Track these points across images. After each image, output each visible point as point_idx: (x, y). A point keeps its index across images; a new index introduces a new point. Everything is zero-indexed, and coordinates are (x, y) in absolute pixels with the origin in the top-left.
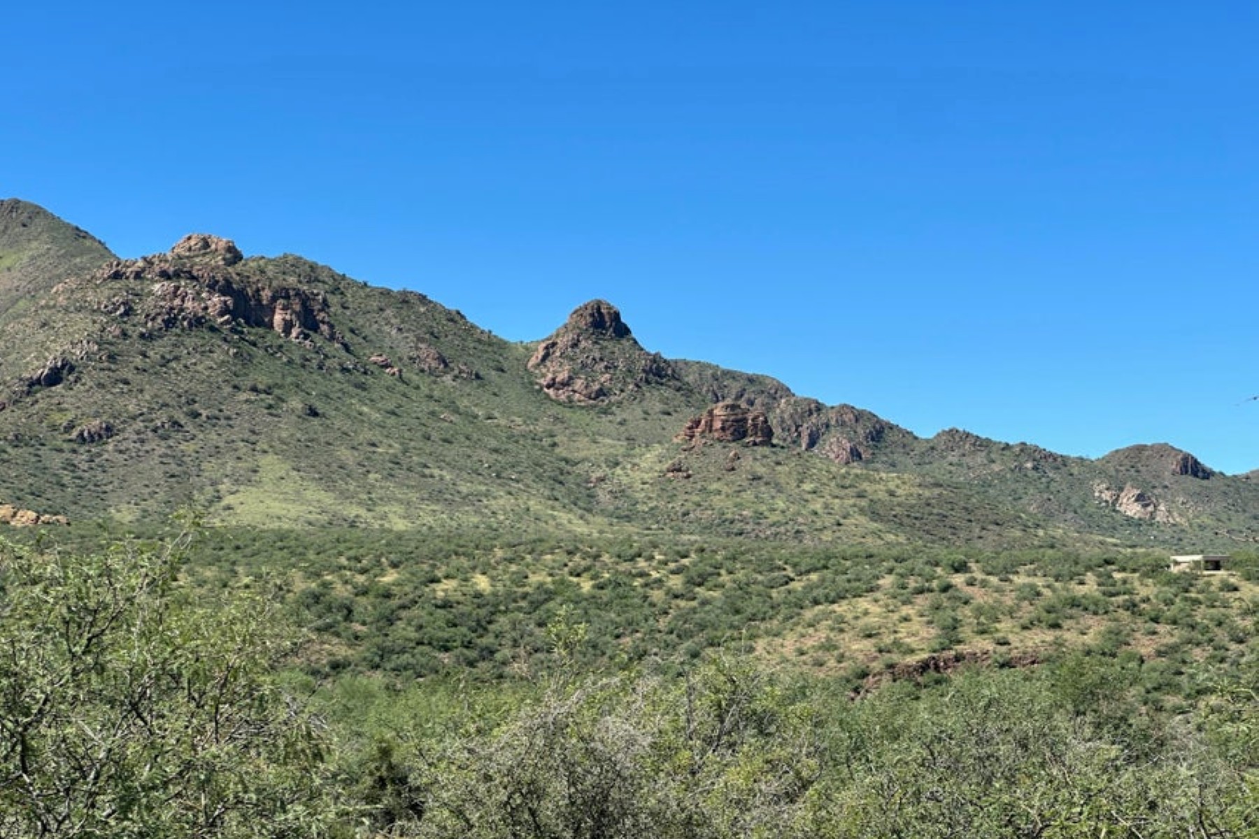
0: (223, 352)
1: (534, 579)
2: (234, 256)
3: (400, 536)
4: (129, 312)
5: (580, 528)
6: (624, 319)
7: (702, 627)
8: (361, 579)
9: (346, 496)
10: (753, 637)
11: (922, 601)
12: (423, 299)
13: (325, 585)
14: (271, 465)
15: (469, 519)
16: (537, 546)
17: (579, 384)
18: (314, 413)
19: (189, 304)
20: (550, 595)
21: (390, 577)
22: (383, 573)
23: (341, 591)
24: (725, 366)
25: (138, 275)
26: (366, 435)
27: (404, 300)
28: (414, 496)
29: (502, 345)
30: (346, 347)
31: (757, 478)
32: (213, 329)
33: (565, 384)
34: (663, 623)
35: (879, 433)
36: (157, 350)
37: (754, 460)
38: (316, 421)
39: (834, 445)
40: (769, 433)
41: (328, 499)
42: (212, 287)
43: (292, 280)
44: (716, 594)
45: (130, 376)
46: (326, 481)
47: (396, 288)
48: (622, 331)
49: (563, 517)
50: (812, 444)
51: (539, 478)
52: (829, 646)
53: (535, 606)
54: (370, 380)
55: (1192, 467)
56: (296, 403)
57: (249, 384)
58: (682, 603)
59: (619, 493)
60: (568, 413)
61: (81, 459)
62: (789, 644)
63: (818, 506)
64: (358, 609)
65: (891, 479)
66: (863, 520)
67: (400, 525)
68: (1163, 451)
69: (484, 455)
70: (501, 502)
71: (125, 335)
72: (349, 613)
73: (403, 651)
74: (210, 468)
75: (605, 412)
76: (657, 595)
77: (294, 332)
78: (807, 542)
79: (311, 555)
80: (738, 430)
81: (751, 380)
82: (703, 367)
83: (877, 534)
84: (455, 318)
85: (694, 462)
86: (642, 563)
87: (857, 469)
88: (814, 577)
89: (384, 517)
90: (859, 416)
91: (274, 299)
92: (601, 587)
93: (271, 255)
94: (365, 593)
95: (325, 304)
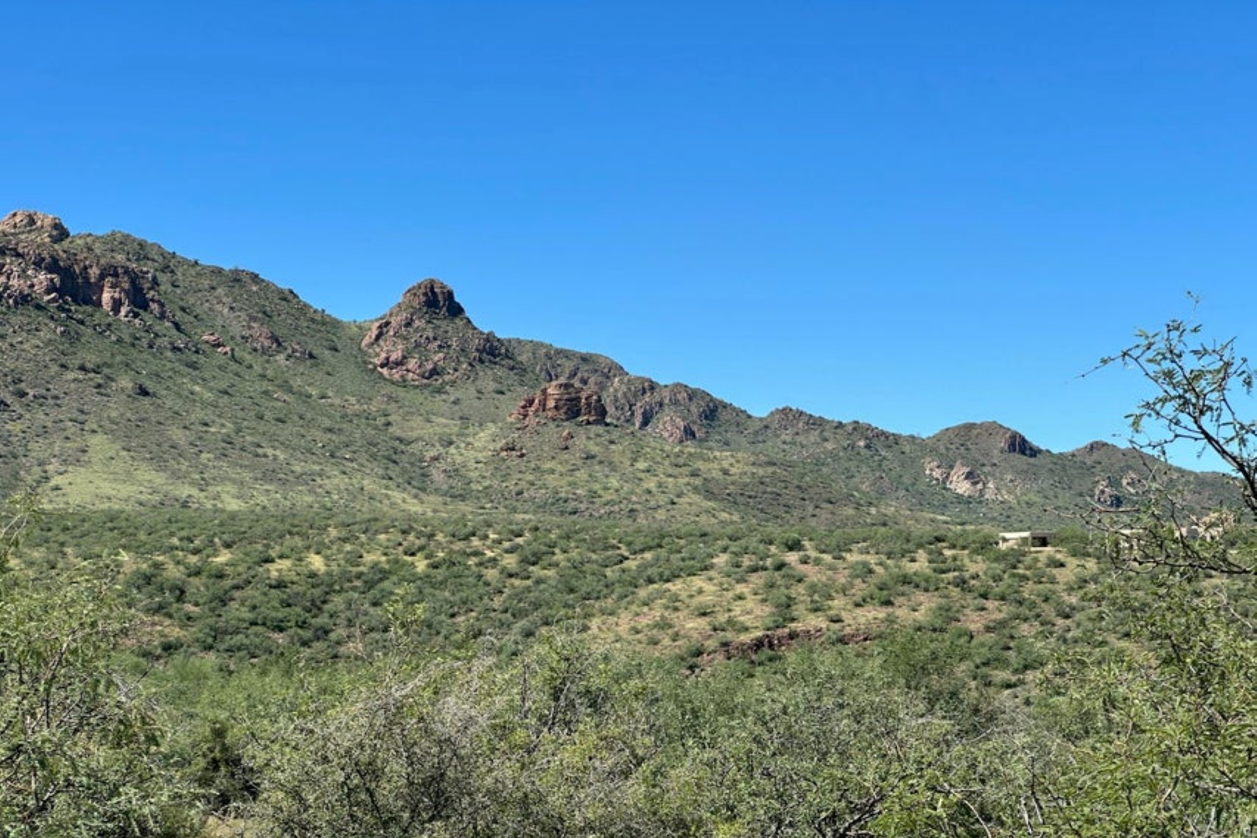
0: (50, 331)
1: (369, 558)
2: (61, 233)
3: (233, 516)
5: (414, 507)
6: (457, 299)
7: (537, 606)
8: (193, 559)
9: (177, 476)
10: (588, 616)
11: (757, 579)
12: (255, 278)
13: (157, 566)
14: (100, 445)
15: (303, 498)
16: (371, 526)
17: (412, 363)
18: (144, 392)
19: (14, 282)
20: (385, 575)
21: (223, 557)
22: (216, 553)
23: (173, 572)
24: (558, 345)
26: (198, 414)
27: (236, 279)
28: (247, 476)
29: (336, 324)
30: (177, 326)
31: (590, 457)
32: (39, 307)
33: (399, 363)
34: (498, 602)
35: (713, 411)
37: (587, 439)
38: (146, 401)
39: (668, 425)
40: (602, 412)
41: (159, 479)
42: (38, 264)
43: (120, 258)
44: (551, 573)
46: (158, 461)
47: (227, 267)
48: (456, 310)
49: (397, 496)
50: (645, 422)
51: (373, 457)
52: (664, 625)
53: (370, 585)
54: (202, 359)
55: (1019, 445)
56: (126, 382)
57: (77, 363)
58: (517, 582)
59: (454, 472)
60: (401, 392)
62: (624, 622)
63: (651, 484)
64: (190, 590)
65: (724, 457)
66: (696, 498)
67: (233, 505)
68: (992, 429)
69: (318, 434)
70: (336, 481)
72: (181, 594)
73: (236, 632)
74: (37, 448)
75: (439, 391)
76: (491, 574)
77: (123, 311)
78: (642, 521)
79: (142, 536)
80: (572, 408)
81: (585, 359)
82: (537, 345)
83: (710, 512)
84: (288, 297)
85: (528, 442)
86: (475, 542)
87: (691, 447)
88: (648, 556)
89: (217, 497)
90: (693, 395)
91: (102, 277)
92: (435, 566)
93: (99, 233)
94: (197, 573)
95: (155, 282)
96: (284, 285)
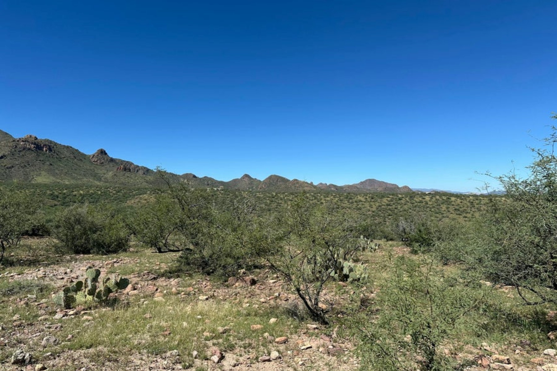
0: (34, 154)
1: (91, 191)
2: (36, 138)
3: (67, 185)
4: (16, 147)
5: (98, 184)
6: (106, 152)
7: (119, 199)
8: (60, 191)
9: (57, 178)
10: (127, 200)
11: (154, 195)
12: (71, 147)
13: (53, 192)
14: (43, 173)
15: (79, 182)
16: (91, 186)
17: (99, 162)
18: (51, 165)
19: (27, 146)
20: (93, 194)
21: (65, 191)
22: (64, 190)
23: (56, 193)
24: (123, 159)
25: (18, 141)
26: (61, 168)
27: (68, 147)
28: (70, 178)
29: (85, 155)
30: (57, 154)
31: (128, 177)
32: (32, 151)
33: (97, 161)
34: (112, 198)
35: (148, 170)
36: (21, 154)
37: (128, 174)
38: (52, 166)
39: (141, 172)
40: (130, 170)
41: (54, 179)
42: (32, 143)
43: (47, 143)
44: (121, 194)
45: (17, 157)
46: (54, 176)
47: (66, 145)
48: (106, 154)
49: (96, 182)
50: (137, 171)
51: (92, 176)
52: (139, 202)
53: (91, 196)
54: (62, 160)
55: (194, 176)
56: (48, 163)
57: (39, 159)
58: (116, 195)
59: (106, 178)
60: (96, 166)
61: (7, 171)
62: (133, 202)
63: (138, 181)
65: (150, 177)
66: (145, 183)
67: (67, 183)
68: (191, 174)
69: (83, 172)
70: (85, 179)
71: (15, 151)
72: (58, 197)
73: (67, 203)
74: (32, 173)
75: (103, 166)
76: (111, 194)
77: (47, 152)
78: (136, 186)
79: (51, 188)
80: (125, 169)
81: (127, 162)
82: (119, 160)
83: (147, 185)
84: (77, 150)
85: (118, 174)
86: (109, 189)
87: (144, 176)
88: (137, 191)
89: (64, 182)
90: (145, 168)
91: (44, 146)
92: (102, 193)
93: (43, 139)
94: (61, 193)
95: (53, 147)
96: (76, 149)
